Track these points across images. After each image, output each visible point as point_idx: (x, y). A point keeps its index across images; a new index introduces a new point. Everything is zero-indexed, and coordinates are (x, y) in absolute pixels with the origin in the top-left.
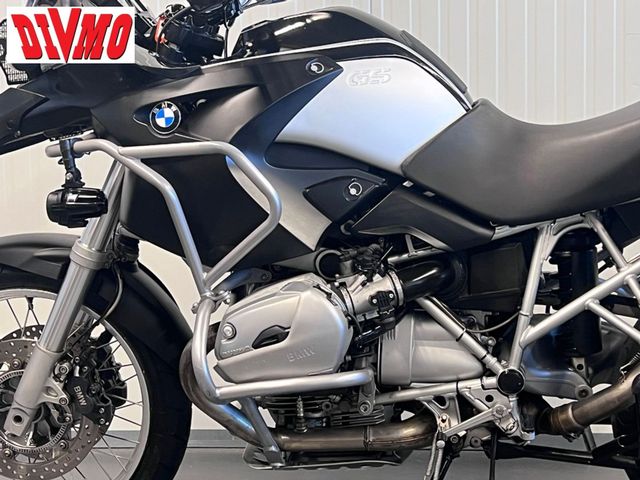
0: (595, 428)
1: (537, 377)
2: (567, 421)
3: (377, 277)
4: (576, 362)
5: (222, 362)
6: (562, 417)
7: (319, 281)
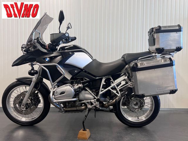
0: (110, 107)
1: (102, 99)
2: (106, 106)
3: (79, 84)
4: (108, 97)
5: (55, 97)
6: (105, 105)
7: (70, 85)
